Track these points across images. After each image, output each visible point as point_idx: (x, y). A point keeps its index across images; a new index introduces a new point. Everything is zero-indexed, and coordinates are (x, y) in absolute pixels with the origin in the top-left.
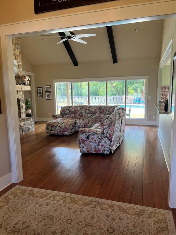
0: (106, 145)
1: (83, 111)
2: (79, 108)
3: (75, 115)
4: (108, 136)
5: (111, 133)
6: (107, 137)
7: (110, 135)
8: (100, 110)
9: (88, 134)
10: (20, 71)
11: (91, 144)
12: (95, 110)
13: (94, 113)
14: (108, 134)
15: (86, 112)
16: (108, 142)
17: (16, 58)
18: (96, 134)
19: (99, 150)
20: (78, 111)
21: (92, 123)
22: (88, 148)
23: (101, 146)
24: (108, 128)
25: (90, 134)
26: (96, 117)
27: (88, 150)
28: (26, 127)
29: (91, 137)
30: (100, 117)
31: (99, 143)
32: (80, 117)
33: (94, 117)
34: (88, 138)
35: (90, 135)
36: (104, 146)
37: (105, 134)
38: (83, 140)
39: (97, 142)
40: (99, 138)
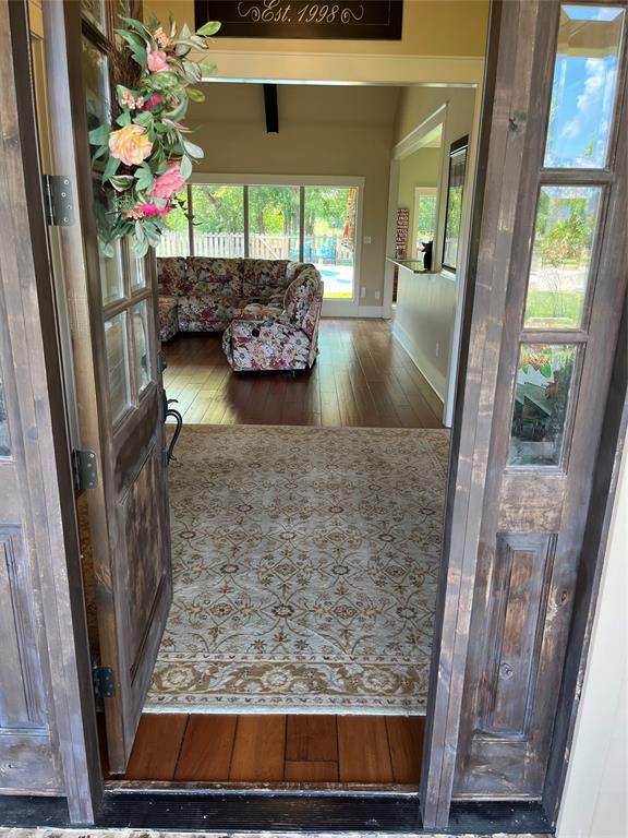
0: (299, 347)
1: (192, 275)
2: (177, 266)
3: (165, 286)
4: (304, 326)
5: (311, 319)
6: (301, 329)
7: (309, 325)
8: (242, 271)
9: (258, 322)
11: (264, 347)
12: (228, 272)
13: (225, 281)
14: (304, 322)
15: (201, 277)
16: (305, 341)
18: (278, 322)
19: (282, 362)
20: (176, 275)
21: (227, 307)
22: (255, 358)
23: (288, 352)
24: (305, 308)
25: (262, 322)
26: (230, 291)
27: (254, 364)
29: (264, 329)
30: (241, 290)
31: (282, 344)
32: (181, 292)
33: (225, 290)
34: (256, 333)
35: (263, 325)
36: (294, 352)
37: (298, 322)
38: (244, 340)
39: (279, 341)
40: (284, 333)
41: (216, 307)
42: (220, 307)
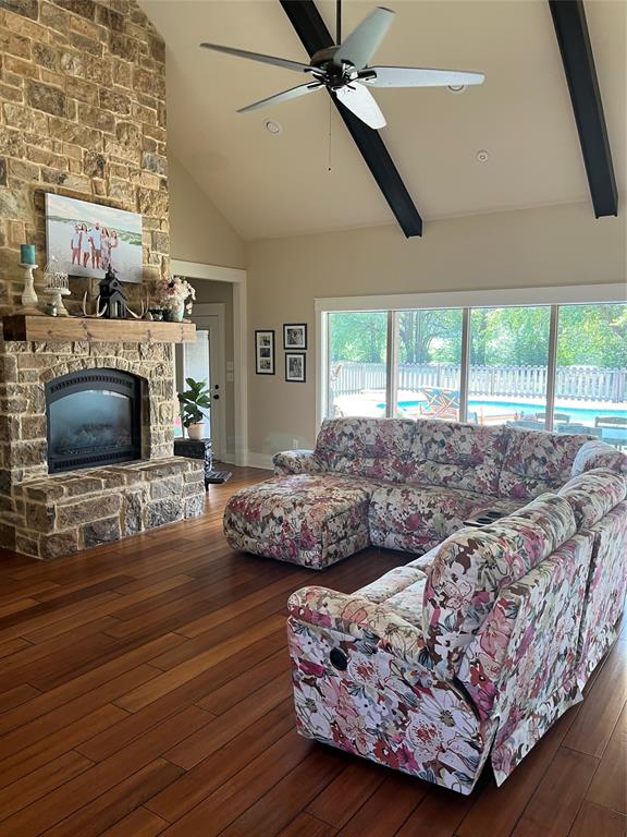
0: (448, 733)
1: (417, 449)
2: (399, 433)
3: (376, 464)
4: (465, 676)
5: (484, 659)
6: (457, 683)
7: (479, 677)
8: (503, 448)
9: (339, 636)
10: (156, 262)
11: (358, 701)
12: (475, 450)
13: (469, 463)
14: (466, 665)
16: (466, 722)
17: (143, 207)
18: (387, 647)
19: (406, 755)
20: (395, 447)
21: (449, 517)
22: (339, 720)
23: (420, 734)
24: (467, 626)
25: (349, 638)
26: (474, 483)
27: (338, 735)
28: (157, 501)
29: (356, 658)
30: (495, 483)
31: (402, 707)
32: (399, 476)
33: (466, 481)
34: (339, 660)
35: (352, 645)
36: (436, 740)
37: (443, 665)
38: (312, 668)
39: (396, 700)
40: (405, 682)
41: (430, 515)
42: (437, 515)
